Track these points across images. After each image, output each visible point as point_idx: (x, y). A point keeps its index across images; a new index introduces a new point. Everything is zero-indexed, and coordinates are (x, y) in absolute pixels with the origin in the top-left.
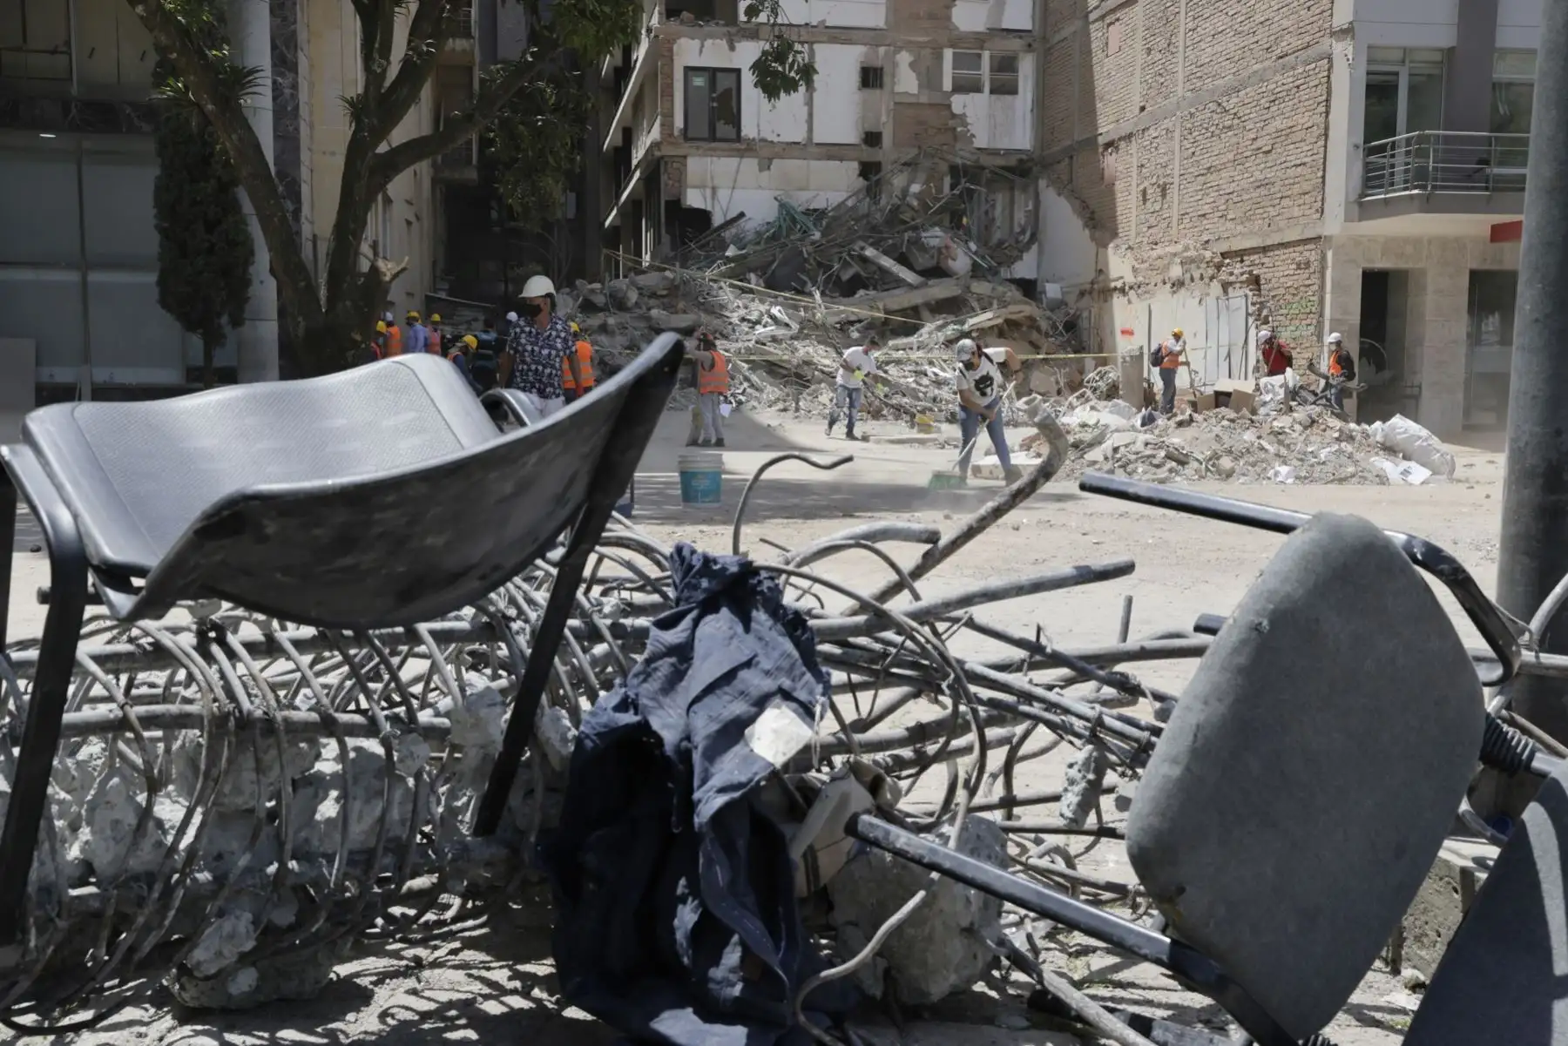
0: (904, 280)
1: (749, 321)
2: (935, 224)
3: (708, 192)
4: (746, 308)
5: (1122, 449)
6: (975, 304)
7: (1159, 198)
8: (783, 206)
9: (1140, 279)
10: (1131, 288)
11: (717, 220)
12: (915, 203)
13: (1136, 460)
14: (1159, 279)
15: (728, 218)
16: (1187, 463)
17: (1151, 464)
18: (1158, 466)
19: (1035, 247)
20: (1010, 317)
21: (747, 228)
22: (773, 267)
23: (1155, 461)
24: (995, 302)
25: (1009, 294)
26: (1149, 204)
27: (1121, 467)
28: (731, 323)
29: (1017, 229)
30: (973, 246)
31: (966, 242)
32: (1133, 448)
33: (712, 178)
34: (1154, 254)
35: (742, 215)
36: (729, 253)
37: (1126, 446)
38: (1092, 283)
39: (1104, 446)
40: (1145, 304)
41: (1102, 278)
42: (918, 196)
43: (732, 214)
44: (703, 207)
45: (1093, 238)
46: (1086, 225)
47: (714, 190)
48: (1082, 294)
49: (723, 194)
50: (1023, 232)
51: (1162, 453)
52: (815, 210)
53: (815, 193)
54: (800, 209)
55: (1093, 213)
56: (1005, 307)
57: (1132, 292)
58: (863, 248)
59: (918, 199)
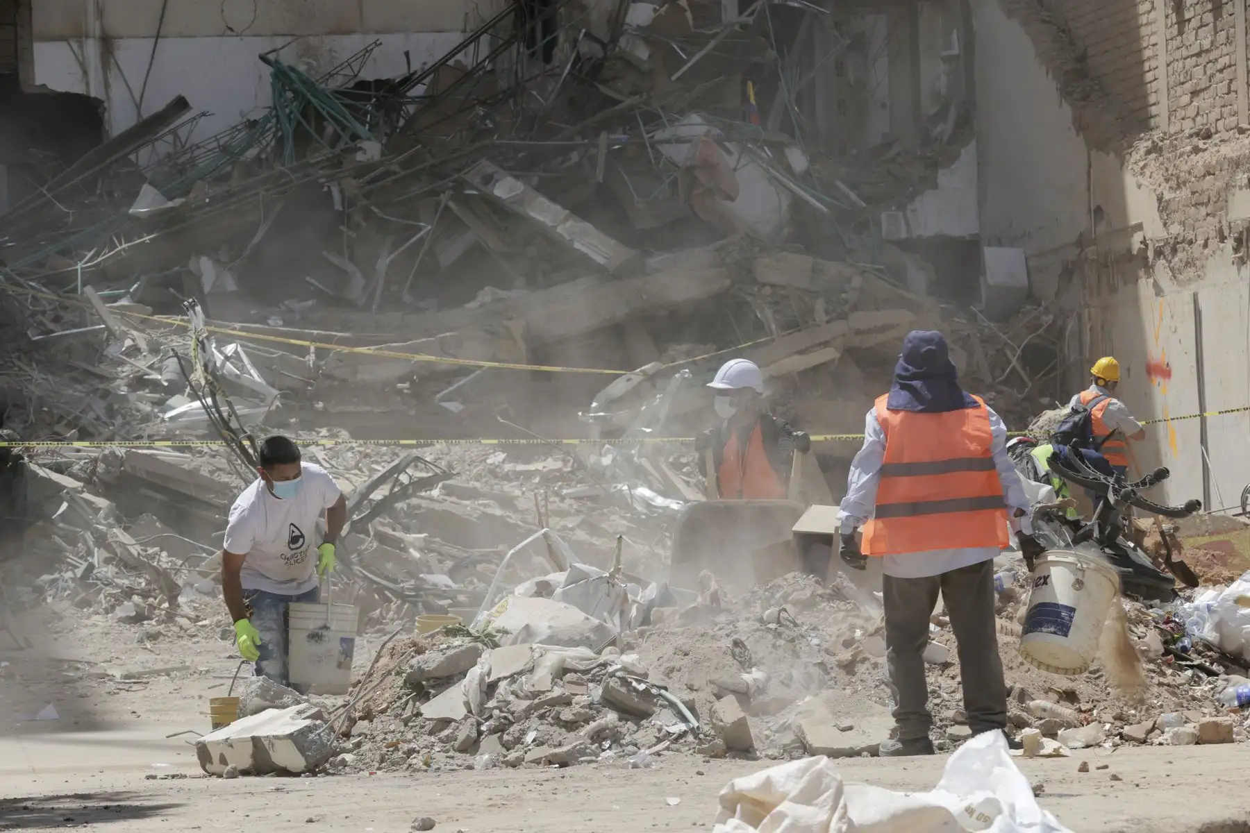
0: (586, 258)
1: (155, 386)
2: (693, 106)
3: (92, 48)
4: (154, 350)
5: (503, 685)
6: (767, 315)
7: (1209, 17)
8: (282, 76)
9: (1175, 229)
10: (1159, 253)
11: (120, 119)
12: (642, 53)
13: (527, 713)
14: (1208, 227)
15: (146, 114)
16: (647, 715)
17: (558, 721)
18: (571, 726)
19: (968, 154)
20: (856, 342)
21: (196, 138)
22: (255, 241)
23: (567, 715)
24: (820, 305)
25: (857, 282)
26: (1189, 36)
27: (493, 731)
28: (106, 394)
29: (929, 108)
30: (798, 159)
31: (779, 148)
32: (526, 684)
33: (100, 14)
34: (1199, 161)
35: (181, 104)
36: (140, 208)
37: (513, 678)
38: (1081, 243)
39: (465, 681)
40: (1187, 295)
41: (1102, 228)
42: (648, 34)
43: (156, 104)
44: (79, 89)
45: (1080, 126)
46: (1065, 92)
47: (107, 43)
48: (1068, 272)
49: (131, 54)
50: (941, 115)
51: (597, 692)
52: (380, 84)
53: (371, 39)
54: (336, 83)
55: (1082, 58)
56: (843, 317)
57: (1162, 262)
58: (489, 180)
59: (647, 41)
